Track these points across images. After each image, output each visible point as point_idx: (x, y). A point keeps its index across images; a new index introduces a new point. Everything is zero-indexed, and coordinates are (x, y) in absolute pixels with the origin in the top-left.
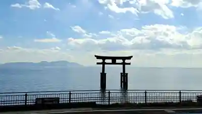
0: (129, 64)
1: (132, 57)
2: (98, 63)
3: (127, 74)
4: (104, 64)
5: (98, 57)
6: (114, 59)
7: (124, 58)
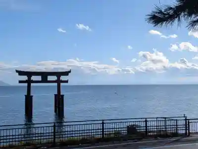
0: (67, 82)
1: (70, 72)
2: (20, 82)
3: (63, 96)
4: (29, 82)
5: (21, 73)
6: (44, 76)
7: (59, 74)
